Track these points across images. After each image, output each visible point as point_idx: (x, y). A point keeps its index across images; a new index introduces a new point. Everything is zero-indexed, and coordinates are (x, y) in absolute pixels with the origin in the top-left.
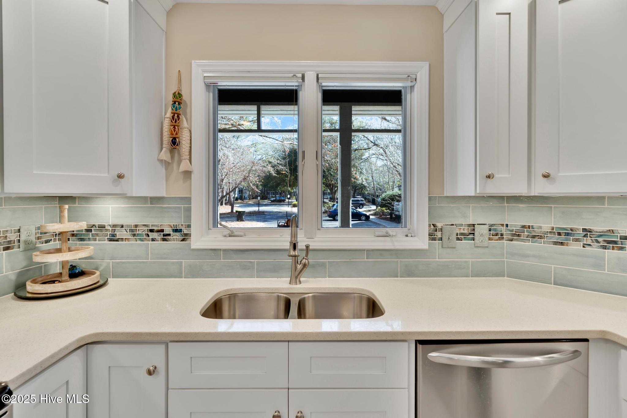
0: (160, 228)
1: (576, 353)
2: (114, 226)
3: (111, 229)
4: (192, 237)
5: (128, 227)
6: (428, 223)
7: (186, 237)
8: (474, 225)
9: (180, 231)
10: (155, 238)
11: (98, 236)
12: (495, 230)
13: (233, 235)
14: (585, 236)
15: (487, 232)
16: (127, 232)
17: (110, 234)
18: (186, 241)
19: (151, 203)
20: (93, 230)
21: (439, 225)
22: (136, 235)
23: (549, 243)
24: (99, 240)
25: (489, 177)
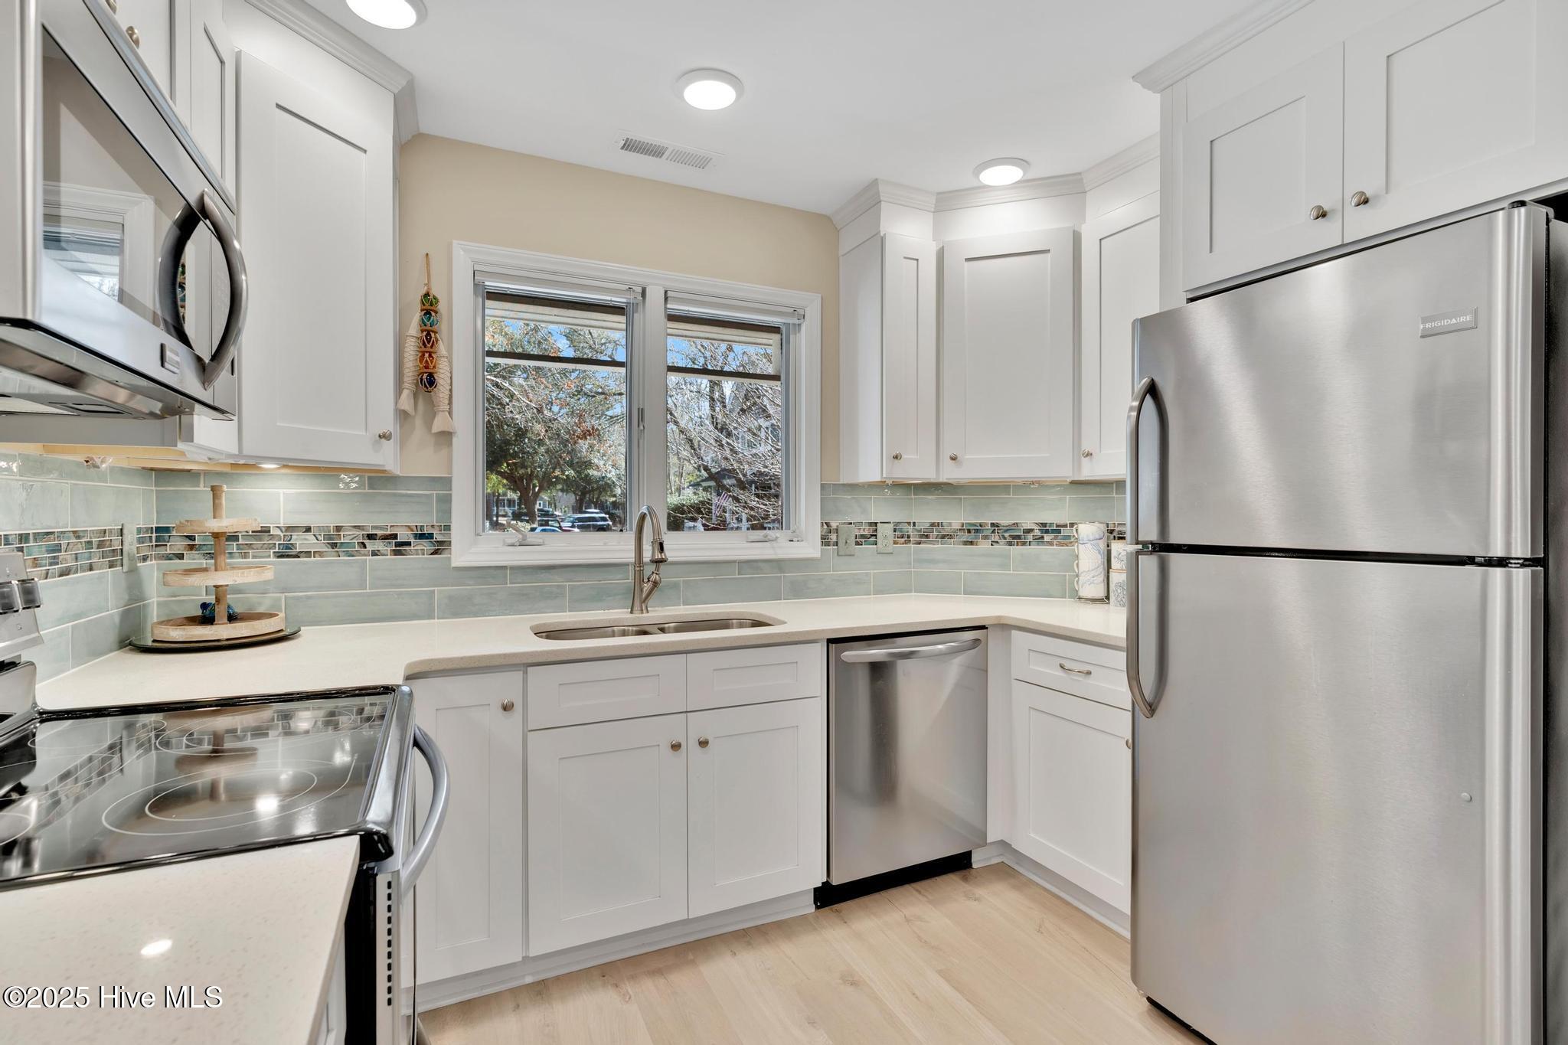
0: (389, 532)
1: (976, 642)
2: (290, 529)
3: (282, 535)
4: (453, 547)
5: (320, 531)
6: (820, 521)
7: (440, 548)
8: (876, 524)
9: (431, 536)
10: (378, 550)
11: (253, 549)
12: (901, 530)
13: (524, 543)
14: (993, 532)
15: (891, 532)
16: (317, 540)
17: (279, 544)
18: (440, 554)
19: (371, 487)
20: (240, 537)
21: (834, 525)
22: (338, 545)
23: (959, 543)
24: (254, 557)
25: (896, 457)
